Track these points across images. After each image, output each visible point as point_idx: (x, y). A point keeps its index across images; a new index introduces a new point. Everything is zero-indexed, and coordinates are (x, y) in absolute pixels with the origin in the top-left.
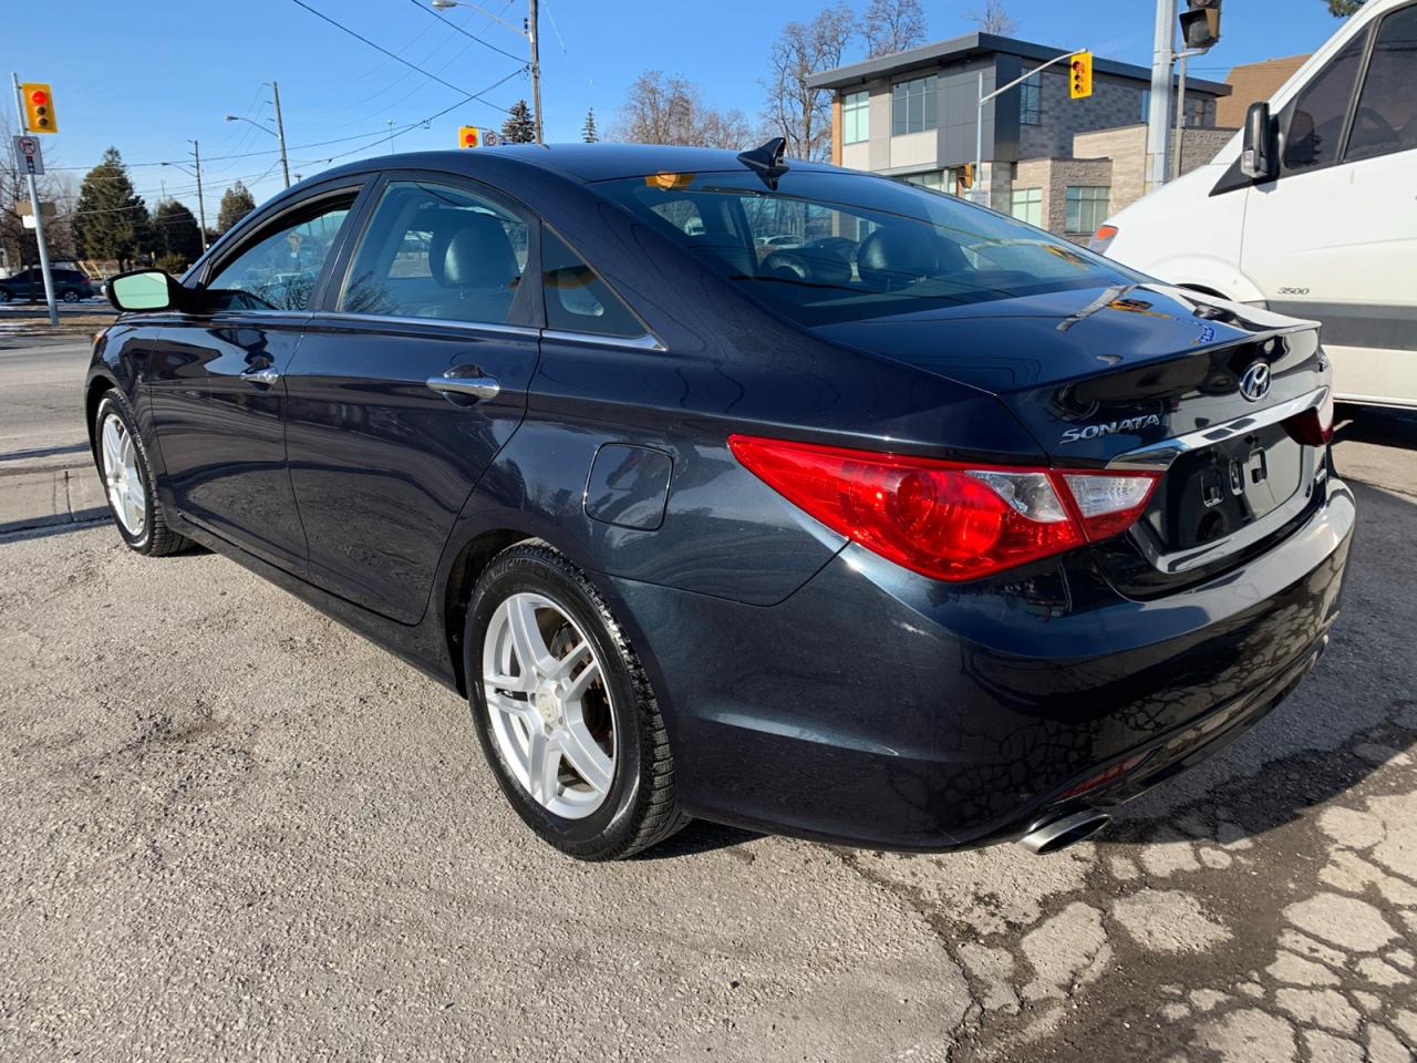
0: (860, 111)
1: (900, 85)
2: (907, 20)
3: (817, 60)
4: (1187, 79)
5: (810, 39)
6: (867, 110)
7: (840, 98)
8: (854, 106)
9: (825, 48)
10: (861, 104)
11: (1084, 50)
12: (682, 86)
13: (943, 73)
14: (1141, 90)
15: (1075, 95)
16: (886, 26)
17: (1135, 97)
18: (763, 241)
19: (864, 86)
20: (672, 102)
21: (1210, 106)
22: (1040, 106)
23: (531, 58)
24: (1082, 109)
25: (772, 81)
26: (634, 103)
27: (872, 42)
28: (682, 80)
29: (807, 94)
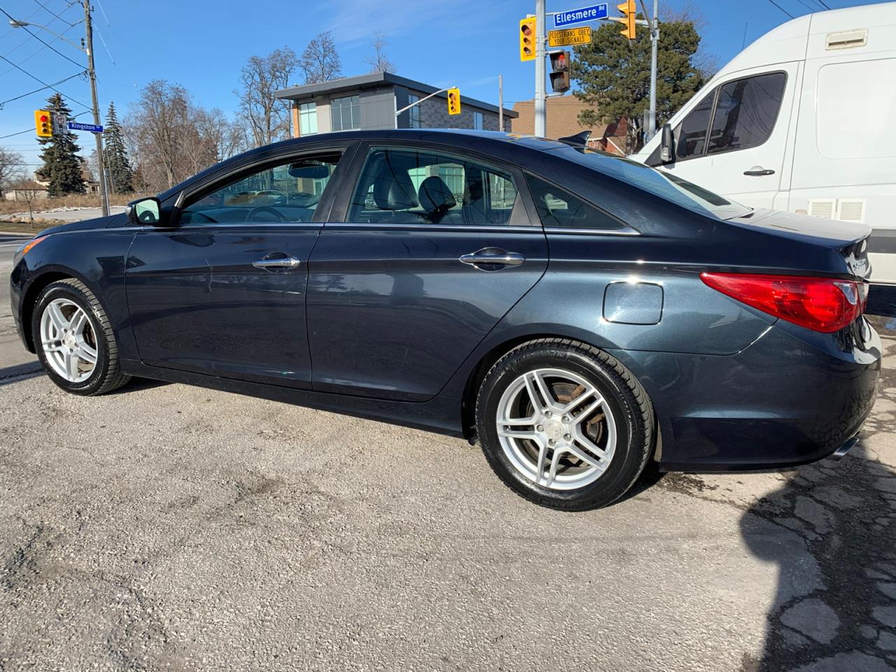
0: (310, 114)
1: (335, 100)
2: (330, 61)
3: (272, 81)
4: (504, 109)
5: (267, 67)
6: (315, 114)
7: (297, 105)
8: (307, 111)
9: (278, 74)
10: (311, 110)
11: (454, 87)
12: (181, 92)
13: (362, 94)
14: (473, 112)
15: (451, 112)
16: (317, 63)
17: (470, 116)
18: (254, 193)
19: (314, 99)
20: (173, 101)
21: (508, 123)
22: (420, 118)
23: (88, 65)
24: (442, 121)
25: (243, 91)
26: (146, 100)
27: (308, 72)
28: (180, 88)
29: (267, 102)
